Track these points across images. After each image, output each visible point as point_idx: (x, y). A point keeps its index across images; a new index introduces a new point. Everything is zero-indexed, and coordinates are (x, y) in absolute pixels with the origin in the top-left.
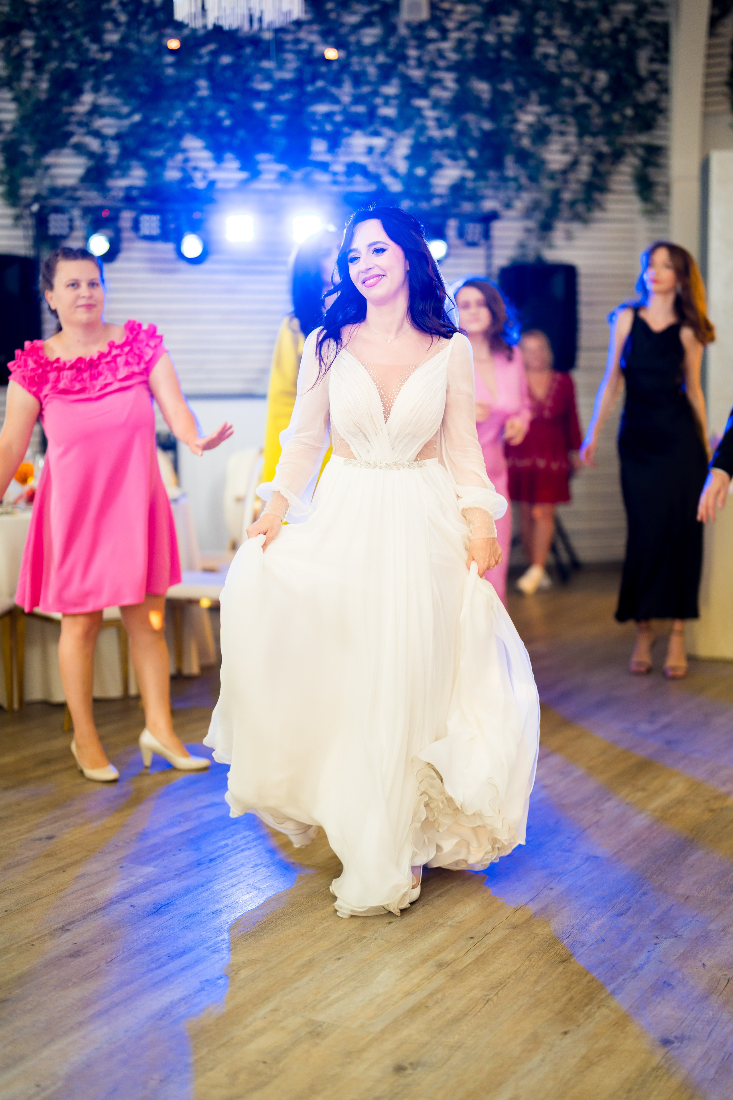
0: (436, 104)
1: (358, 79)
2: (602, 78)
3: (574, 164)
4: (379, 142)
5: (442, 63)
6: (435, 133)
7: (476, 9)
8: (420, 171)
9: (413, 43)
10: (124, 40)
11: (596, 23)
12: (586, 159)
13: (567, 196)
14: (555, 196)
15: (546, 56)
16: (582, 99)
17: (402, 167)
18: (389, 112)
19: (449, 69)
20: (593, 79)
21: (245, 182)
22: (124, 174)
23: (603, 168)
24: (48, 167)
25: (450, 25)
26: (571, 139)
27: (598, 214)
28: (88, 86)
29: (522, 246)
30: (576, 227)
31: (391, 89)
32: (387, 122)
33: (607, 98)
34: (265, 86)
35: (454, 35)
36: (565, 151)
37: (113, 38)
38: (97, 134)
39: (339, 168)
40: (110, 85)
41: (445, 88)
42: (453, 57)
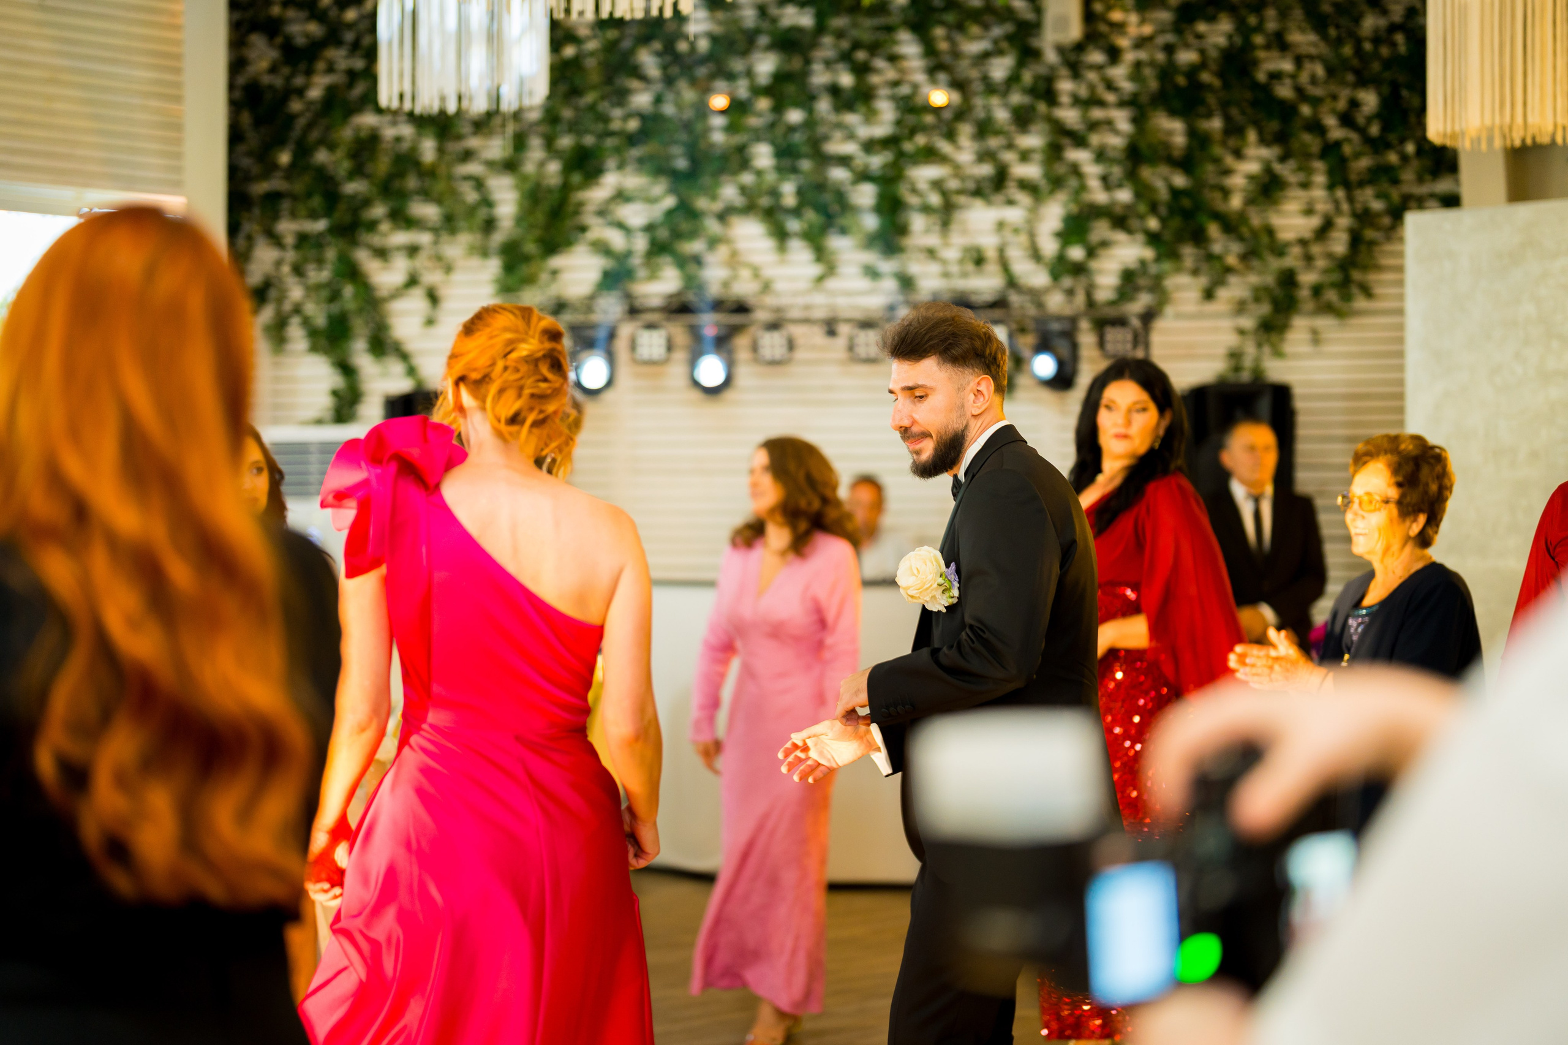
0: (1101, 156)
1: (984, 129)
2: (1370, 100)
3: (1324, 231)
4: (1014, 215)
5: (1111, 98)
6: (1100, 196)
7: (1165, 16)
8: (1076, 253)
9: (1064, 72)
10: (658, 100)
11: (1357, 20)
12: (1344, 222)
13: (1307, 278)
14: (1288, 279)
15: (1276, 76)
16: (1336, 132)
17: (1049, 247)
18: (1032, 171)
19: (1122, 104)
20: (1354, 104)
21: (820, 279)
22: (653, 276)
23: (1370, 234)
24: (555, 273)
25: (1123, 42)
26: (1319, 193)
27: (1361, 303)
28: (611, 163)
29: (1235, 356)
30: (1325, 323)
31: (1033, 140)
32: (1025, 185)
33: (1374, 130)
34: (849, 148)
35: (1130, 57)
36: (1309, 211)
37: (642, 100)
38: (621, 226)
39: (952, 254)
40: (641, 161)
41: (1116, 132)
42: (1127, 86)
